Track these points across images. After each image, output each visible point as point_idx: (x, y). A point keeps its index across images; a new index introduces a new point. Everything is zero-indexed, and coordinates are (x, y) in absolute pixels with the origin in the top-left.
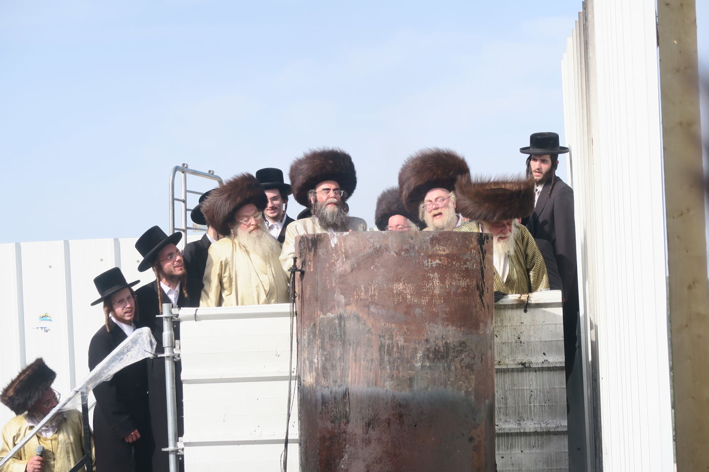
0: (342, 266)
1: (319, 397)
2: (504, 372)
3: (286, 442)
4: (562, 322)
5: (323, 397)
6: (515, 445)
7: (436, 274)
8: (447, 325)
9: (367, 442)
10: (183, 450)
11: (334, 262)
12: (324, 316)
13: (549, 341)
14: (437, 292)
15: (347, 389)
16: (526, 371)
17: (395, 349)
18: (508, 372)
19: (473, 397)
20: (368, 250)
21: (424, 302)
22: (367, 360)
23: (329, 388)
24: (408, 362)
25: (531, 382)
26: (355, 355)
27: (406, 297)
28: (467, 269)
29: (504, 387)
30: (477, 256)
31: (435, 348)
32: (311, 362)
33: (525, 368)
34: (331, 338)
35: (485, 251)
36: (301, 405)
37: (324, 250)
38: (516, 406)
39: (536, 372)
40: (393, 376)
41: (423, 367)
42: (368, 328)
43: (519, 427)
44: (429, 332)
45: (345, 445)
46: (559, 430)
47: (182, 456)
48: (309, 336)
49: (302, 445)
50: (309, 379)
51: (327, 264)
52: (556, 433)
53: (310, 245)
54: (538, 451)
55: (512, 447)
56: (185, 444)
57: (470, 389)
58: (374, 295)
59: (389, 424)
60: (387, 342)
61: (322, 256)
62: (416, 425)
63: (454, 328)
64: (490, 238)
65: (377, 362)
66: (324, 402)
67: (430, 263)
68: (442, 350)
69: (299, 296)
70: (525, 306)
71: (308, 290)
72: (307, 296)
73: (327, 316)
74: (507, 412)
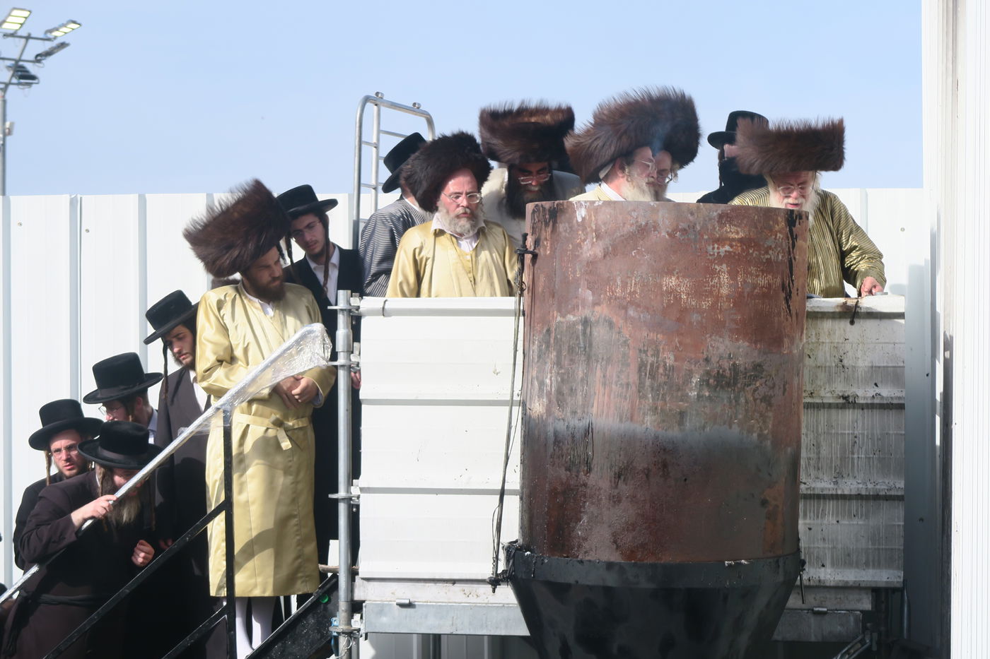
1: (551, 434)
2: (818, 408)
3: (502, 493)
5: (556, 433)
6: (829, 513)
7: (724, 266)
8: (737, 340)
9: (616, 500)
10: (358, 497)
11: (580, 243)
12: (562, 319)
13: (884, 367)
15: (590, 424)
16: (849, 408)
17: (661, 371)
18: (824, 408)
19: (769, 443)
20: (628, 228)
21: (705, 305)
22: (621, 384)
23: (566, 421)
24: (679, 390)
25: (855, 423)
26: (604, 376)
27: (680, 298)
28: (769, 261)
29: (817, 429)
30: (784, 243)
31: (718, 372)
32: (542, 383)
33: (847, 403)
34: (571, 350)
35: (796, 235)
36: (524, 443)
37: (567, 225)
38: (832, 457)
39: (862, 409)
40: (656, 408)
41: (699, 396)
42: (624, 339)
43: (836, 487)
44: (710, 348)
45: (585, 502)
46: (893, 493)
47: (358, 507)
48: (540, 346)
49: (525, 500)
50: (538, 408)
51: (570, 246)
52: (887, 498)
53: (547, 216)
54: (860, 523)
55: (824, 514)
56: (362, 490)
57: (766, 432)
58: (635, 292)
59: (647, 476)
60: (651, 360)
61: (564, 234)
62: (685, 480)
63: (747, 344)
64: (804, 217)
65: (634, 388)
66: (558, 441)
67: (716, 250)
68: (728, 375)
69: (529, 288)
70: (852, 314)
71: (542, 281)
72: (540, 289)
73: (567, 319)
74: (820, 465)
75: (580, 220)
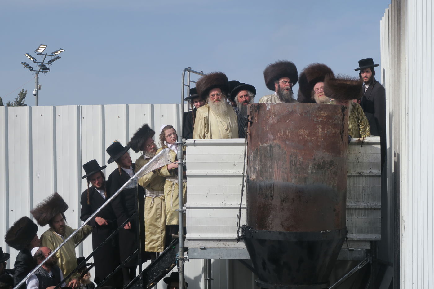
0: (272, 120)
1: (258, 186)
2: (350, 177)
3: (240, 208)
4: (380, 152)
5: (260, 186)
6: (354, 214)
7: (320, 126)
8: (325, 152)
9: (282, 210)
10: (186, 210)
11: (268, 118)
12: (262, 145)
13: (373, 162)
14: (320, 135)
15: (273, 183)
16: (361, 177)
17: (298, 163)
18: (352, 177)
19: (336, 189)
20: (286, 112)
21: (313, 139)
22: (284, 168)
23: (264, 181)
24: (304, 170)
25: (363, 182)
26: (278, 165)
27: (305, 137)
28: (336, 124)
29: (350, 184)
30: (341, 117)
31: (318, 163)
32: (255, 168)
33: (360, 175)
34: (265, 156)
35: (345, 115)
36: (248, 190)
37: (263, 111)
38: (355, 195)
39: (366, 177)
40: (296, 177)
41: (312, 172)
42: (285, 152)
43: (356, 205)
44: (315, 155)
45: (271, 210)
46: (377, 207)
47: (185, 214)
48: (254, 155)
49: (248, 210)
50: (253, 177)
51: (265, 119)
52: (375, 209)
53: (256, 109)
54: (366, 218)
55: (352, 215)
56: (187, 208)
57: (335, 185)
58: (288, 135)
59: (293, 201)
60: (294, 159)
61: (262, 115)
62: (307, 202)
63: (328, 153)
64: (347, 108)
65: (288, 169)
66: (261, 188)
67: (317, 120)
68: (322, 165)
69: (249, 134)
70: (362, 144)
71: (254, 132)
72: (254, 135)
73: (264, 145)
74: (351, 197)
75: (268, 110)
